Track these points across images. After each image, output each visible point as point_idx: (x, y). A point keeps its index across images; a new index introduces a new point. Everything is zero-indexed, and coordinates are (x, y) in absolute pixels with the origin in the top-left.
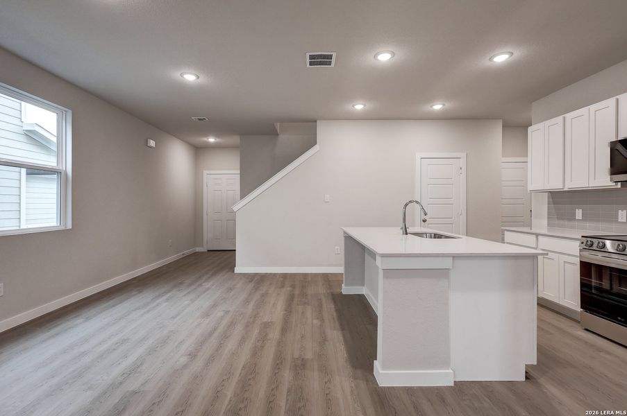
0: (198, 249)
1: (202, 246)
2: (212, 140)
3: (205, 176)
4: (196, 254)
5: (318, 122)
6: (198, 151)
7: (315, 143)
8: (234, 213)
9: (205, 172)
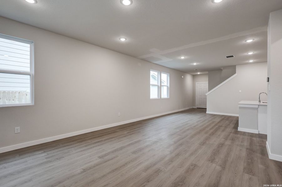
0: (194, 107)
1: (195, 106)
2: (199, 73)
3: (196, 84)
4: (193, 109)
5: (236, 66)
6: (194, 76)
7: (235, 73)
8: (206, 96)
9: (196, 83)
